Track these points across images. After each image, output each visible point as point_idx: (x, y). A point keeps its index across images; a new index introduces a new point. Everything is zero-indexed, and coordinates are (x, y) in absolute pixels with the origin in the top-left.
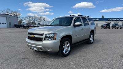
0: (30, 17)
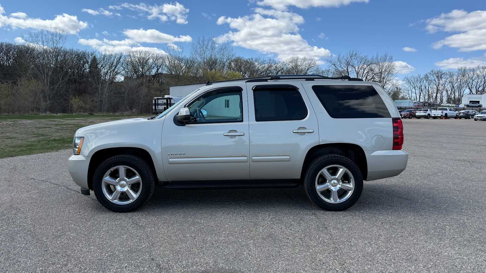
0: (439, 75)
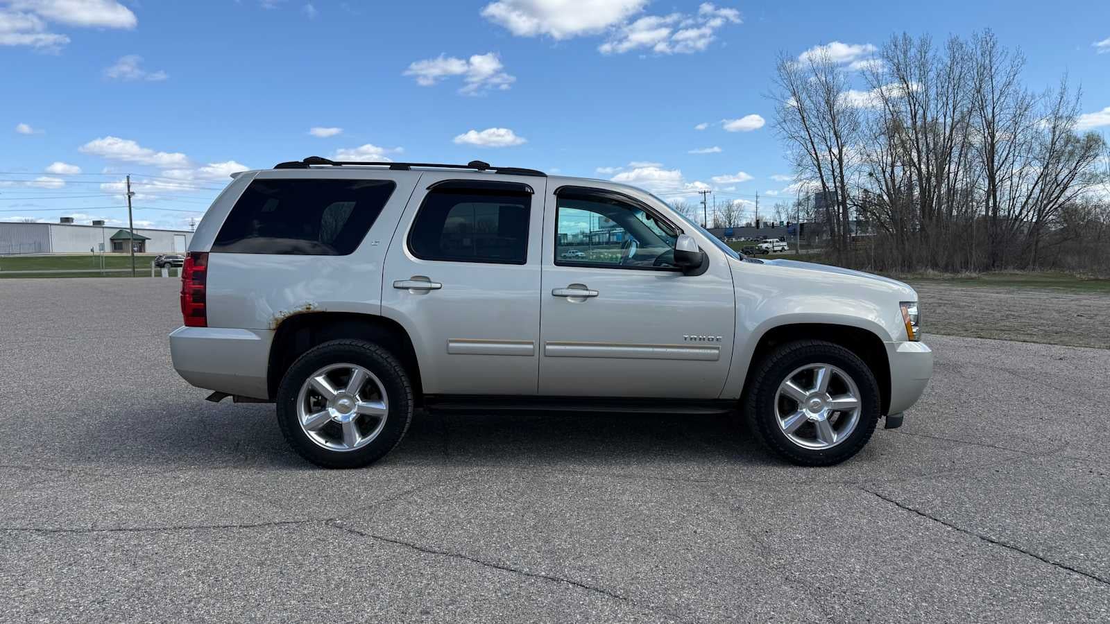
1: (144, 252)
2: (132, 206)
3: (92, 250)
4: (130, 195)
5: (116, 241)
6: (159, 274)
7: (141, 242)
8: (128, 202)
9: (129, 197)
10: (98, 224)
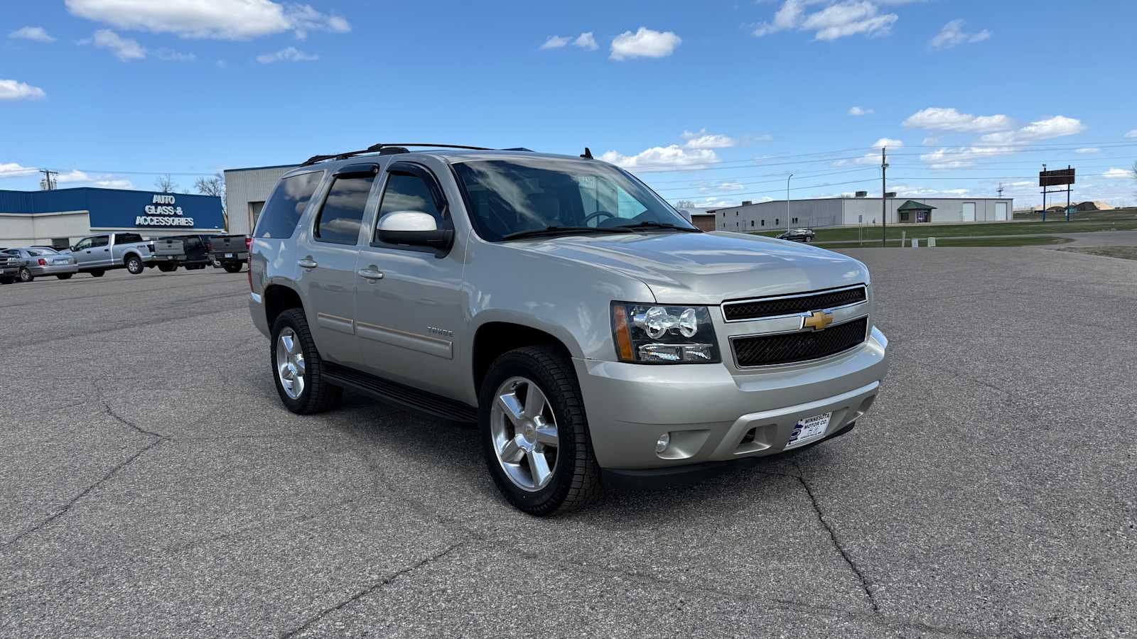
1: (930, 222)
2: (886, 177)
3: (874, 222)
4: (884, 166)
5: (903, 212)
6: (909, 244)
7: (928, 211)
8: (882, 174)
9: (884, 169)
10: (861, 194)
